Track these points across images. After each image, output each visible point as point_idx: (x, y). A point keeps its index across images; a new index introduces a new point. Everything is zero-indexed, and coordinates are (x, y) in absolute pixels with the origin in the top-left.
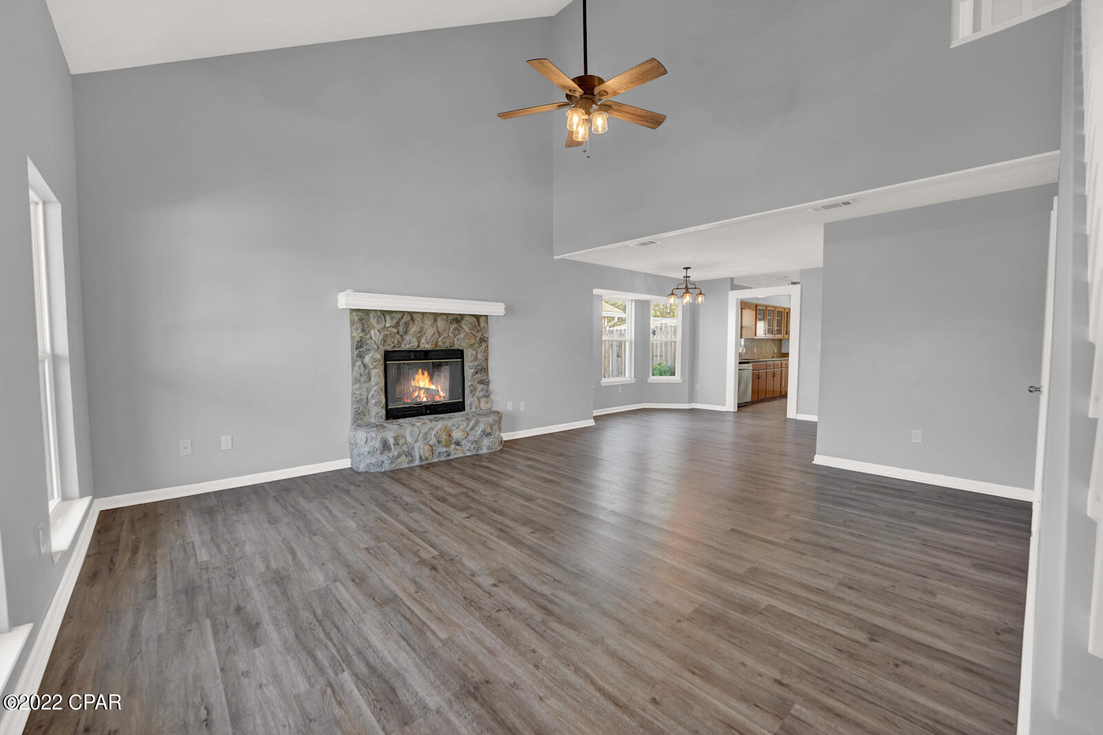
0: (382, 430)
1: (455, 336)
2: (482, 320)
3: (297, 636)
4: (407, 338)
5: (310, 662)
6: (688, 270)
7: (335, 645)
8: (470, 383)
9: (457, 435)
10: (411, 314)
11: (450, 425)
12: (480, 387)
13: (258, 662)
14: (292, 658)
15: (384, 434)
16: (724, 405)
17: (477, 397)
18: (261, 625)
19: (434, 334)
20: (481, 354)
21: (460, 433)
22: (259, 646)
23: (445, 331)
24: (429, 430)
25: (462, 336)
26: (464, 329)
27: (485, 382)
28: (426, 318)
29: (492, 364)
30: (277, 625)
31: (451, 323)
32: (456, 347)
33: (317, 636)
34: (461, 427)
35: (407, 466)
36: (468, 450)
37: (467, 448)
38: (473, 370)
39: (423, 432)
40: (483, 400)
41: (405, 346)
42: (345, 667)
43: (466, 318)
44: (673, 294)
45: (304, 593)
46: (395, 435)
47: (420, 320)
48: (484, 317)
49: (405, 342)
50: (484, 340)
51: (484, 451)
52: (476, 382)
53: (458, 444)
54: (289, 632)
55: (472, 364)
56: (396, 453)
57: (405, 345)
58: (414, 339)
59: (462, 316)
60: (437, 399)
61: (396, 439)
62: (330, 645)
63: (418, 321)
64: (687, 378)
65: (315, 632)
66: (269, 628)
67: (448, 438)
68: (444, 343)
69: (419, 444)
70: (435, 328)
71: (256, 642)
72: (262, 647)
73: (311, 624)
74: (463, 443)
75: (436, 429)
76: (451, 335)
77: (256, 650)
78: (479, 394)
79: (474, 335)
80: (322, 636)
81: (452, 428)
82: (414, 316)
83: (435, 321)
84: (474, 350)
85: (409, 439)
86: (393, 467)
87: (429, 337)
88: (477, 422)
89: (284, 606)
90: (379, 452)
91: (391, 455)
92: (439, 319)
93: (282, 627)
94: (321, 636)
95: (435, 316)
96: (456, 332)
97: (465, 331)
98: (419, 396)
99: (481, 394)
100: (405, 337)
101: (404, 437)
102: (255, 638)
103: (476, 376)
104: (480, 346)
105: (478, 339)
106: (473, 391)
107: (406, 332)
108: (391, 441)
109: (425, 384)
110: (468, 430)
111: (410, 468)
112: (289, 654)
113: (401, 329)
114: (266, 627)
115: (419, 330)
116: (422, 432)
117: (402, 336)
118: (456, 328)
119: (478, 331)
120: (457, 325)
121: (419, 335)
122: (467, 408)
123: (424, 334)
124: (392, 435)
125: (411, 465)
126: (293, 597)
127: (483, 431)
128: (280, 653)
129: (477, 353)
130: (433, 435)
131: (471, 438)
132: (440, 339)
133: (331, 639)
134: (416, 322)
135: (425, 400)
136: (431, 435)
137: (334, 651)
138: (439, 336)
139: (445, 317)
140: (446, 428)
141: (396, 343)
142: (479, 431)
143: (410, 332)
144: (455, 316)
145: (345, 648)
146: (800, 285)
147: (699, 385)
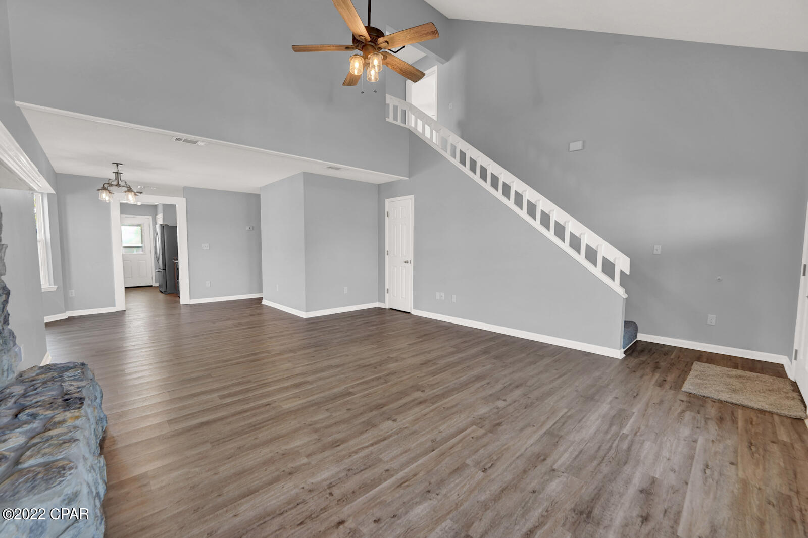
3: (626, 463)
5: (633, 448)
6: (119, 166)
7: (612, 443)
13: (661, 470)
14: (640, 456)
16: (114, 306)
18: (641, 489)
22: (653, 478)
30: (629, 479)
33: (615, 454)
42: (621, 434)
44: (105, 189)
45: (586, 482)
54: (627, 469)
62: (614, 445)
64: (61, 284)
65: (613, 456)
66: (637, 481)
71: (653, 481)
72: (652, 475)
73: (610, 461)
77: (657, 476)
80: (612, 451)
89: (610, 487)
93: (628, 475)
94: (614, 451)
102: (651, 484)
112: (640, 459)
114: (638, 485)
126: (596, 487)
128: (644, 464)
133: (611, 447)
137: (616, 442)
145: (610, 438)
146: (185, 199)
147: (73, 291)
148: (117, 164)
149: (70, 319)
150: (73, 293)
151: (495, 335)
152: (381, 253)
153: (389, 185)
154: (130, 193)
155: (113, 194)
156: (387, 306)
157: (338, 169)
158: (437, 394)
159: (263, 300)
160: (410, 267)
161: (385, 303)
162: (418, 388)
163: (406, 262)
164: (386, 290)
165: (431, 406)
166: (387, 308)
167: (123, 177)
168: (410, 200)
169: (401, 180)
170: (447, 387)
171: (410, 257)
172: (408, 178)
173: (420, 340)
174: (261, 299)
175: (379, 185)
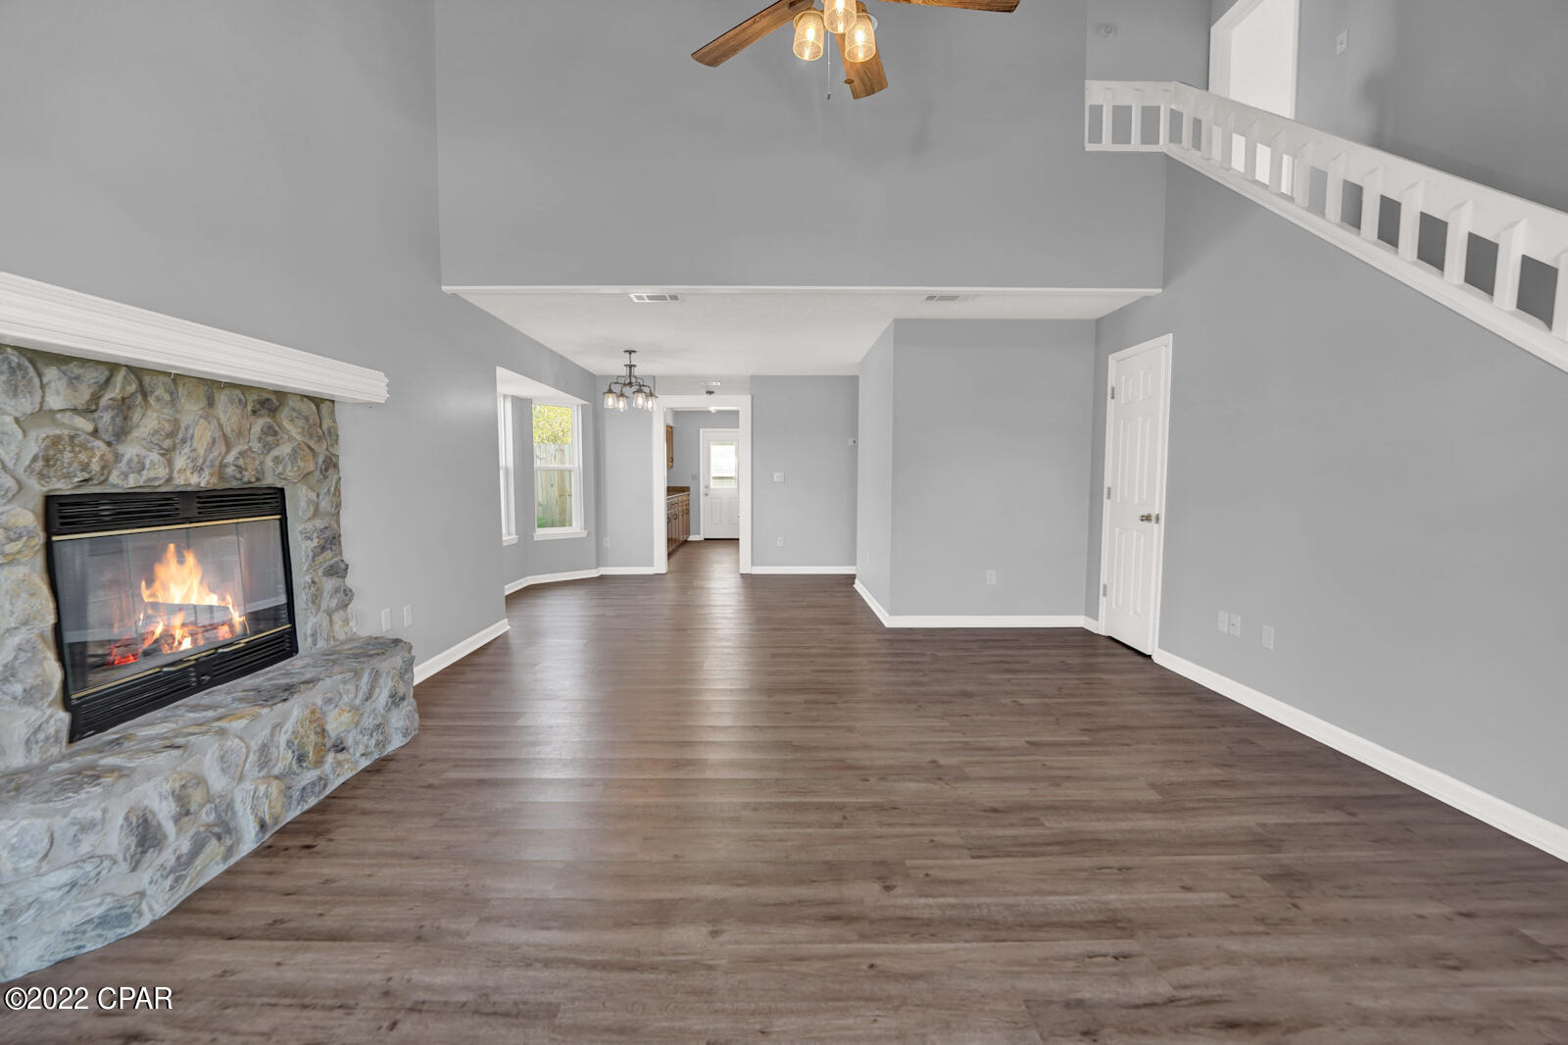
0: (122, 784)
1: (268, 448)
2: (324, 407)
4: (130, 450)
6: (633, 354)
8: (308, 578)
9: (337, 723)
10: (137, 372)
11: (319, 702)
12: (329, 584)
15: (132, 797)
17: (326, 611)
19: (214, 441)
20: (327, 499)
21: (346, 717)
23: (240, 434)
24: (272, 734)
25: (285, 449)
26: (287, 432)
27: (338, 571)
28: (182, 391)
29: (349, 524)
31: (254, 412)
32: (270, 480)
34: (346, 699)
35: (222, 868)
36: (363, 755)
37: (361, 749)
38: (315, 542)
39: (255, 745)
40: (337, 617)
41: (121, 481)
43: (292, 402)
44: (610, 391)
46: (177, 785)
47: (167, 397)
48: (328, 402)
49: (123, 465)
50: (331, 464)
51: (396, 742)
52: (320, 574)
53: (340, 748)
55: (309, 526)
56: (185, 846)
57: (126, 476)
58: (154, 456)
59: (281, 395)
60: (224, 633)
61: (181, 798)
63: (158, 399)
64: (593, 529)
67: (320, 740)
68: (240, 469)
69: (248, 786)
70: (214, 422)
74: (349, 742)
75: (289, 726)
76: (256, 446)
78: (327, 602)
79: (309, 447)
81: (325, 709)
82: (147, 379)
83: (211, 403)
84: (312, 489)
85: (217, 782)
86: (184, 891)
87: (201, 452)
88: (376, 676)
90: (124, 867)
91: (167, 857)
92: (222, 398)
95: (211, 388)
96: (270, 439)
97: (291, 439)
98: (168, 636)
99: (334, 603)
100: (121, 449)
101: (200, 781)
103: (320, 559)
104: (326, 478)
105: (321, 460)
106: (315, 599)
107: (121, 433)
108: (164, 811)
109: (189, 590)
110: (358, 702)
111: (228, 872)
113: (106, 418)
115: (168, 428)
116: (253, 743)
117: (109, 444)
118: (270, 427)
119: (320, 439)
120: (269, 420)
121: (167, 443)
122: (303, 643)
123: (184, 441)
124: (167, 787)
125: (232, 861)
127: (393, 696)
129: (318, 496)
130: (283, 745)
131: (368, 722)
132: (230, 458)
134: (152, 400)
135: (187, 644)
136: (278, 747)
138: (229, 447)
139: (237, 392)
140: (313, 712)
141: (95, 467)
142: (382, 697)
143: (135, 434)
144: (265, 396)
146: (750, 397)
147: (608, 539)
148: (630, 352)
149: (602, 578)
150: (607, 542)
151: (1395, 792)
152: (1096, 493)
153: (1120, 317)
154: (640, 395)
155: (656, 397)
156: (1100, 627)
157: (953, 298)
158: (915, 914)
159: (856, 581)
160: (1157, 531)
161: (1097, 619)
162: (886, 875)
163: (1147, 518)
164: (1101, 587)
165: (849, 942)
166: (1103, 632)
167: (636, 372)
168: (1164, 348)
169: (1147, 298)
170: (970, 907)
171: (1158, 507)
172: (1160, 290)
173: (1086, 738)
174: (853, 577)
175: (1098, 322)
